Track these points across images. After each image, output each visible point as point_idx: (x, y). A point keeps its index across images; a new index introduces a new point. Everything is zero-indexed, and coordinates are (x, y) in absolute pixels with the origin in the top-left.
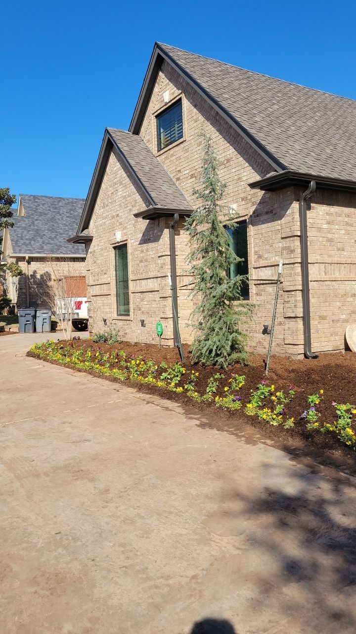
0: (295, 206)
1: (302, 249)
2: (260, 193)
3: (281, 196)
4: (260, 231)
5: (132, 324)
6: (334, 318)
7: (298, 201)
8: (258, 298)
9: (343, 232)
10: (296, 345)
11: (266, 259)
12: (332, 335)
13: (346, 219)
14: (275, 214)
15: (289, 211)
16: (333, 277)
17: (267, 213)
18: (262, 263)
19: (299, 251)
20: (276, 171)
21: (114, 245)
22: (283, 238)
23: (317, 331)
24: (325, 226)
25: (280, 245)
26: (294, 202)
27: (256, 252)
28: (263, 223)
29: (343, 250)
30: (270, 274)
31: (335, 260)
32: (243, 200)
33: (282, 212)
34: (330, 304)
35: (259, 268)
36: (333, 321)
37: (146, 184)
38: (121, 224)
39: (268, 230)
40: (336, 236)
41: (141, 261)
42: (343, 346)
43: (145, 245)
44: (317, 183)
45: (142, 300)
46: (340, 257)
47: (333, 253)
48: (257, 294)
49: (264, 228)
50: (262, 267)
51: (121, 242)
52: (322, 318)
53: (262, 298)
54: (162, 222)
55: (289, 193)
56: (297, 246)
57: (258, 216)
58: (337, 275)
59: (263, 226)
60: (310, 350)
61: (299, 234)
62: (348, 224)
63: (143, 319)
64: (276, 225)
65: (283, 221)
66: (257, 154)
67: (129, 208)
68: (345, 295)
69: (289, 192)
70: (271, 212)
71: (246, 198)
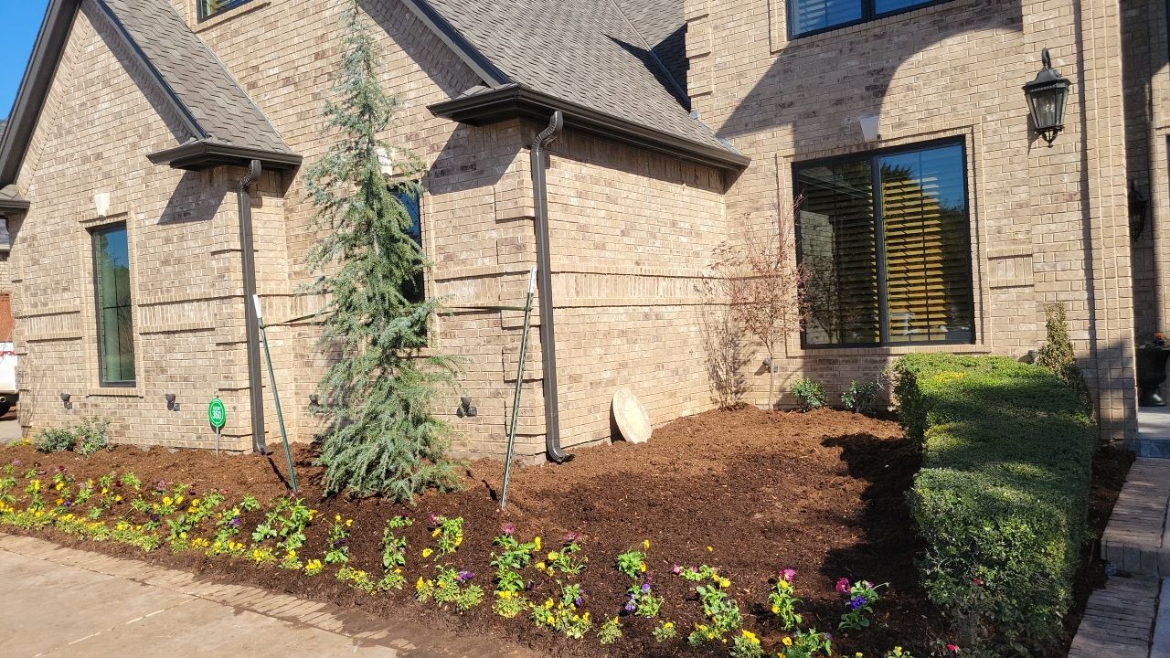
0: (523, 156)
1: (538, 243)
2: (449, 127)
3: (494, 137)
4: (448, 206)
5: (141, 404)
6: (594, 378)
7: (529, 147)
8: (447, 342)
9: (603, 213)
10: (530, 436)
11: (464, 262)
12: (590, 412)
13: (607, 190)
14: (482, 172)
15: (511, 168)
16: (588, 300)
17: (464, 168)
18: (455, 270)
19: (533, 248)
20: (484, 83)
21: (91, 225)
22: (498, 221)
23: (567, 406)
24: (574, 201)
25: (494, 234)
26: (522, 149)
27: (440, 248)
28: (455, 189)
29: (604, 248)
30: (472, 292)
31: (592, 266)
32: (408, 139)
33: (498, 170)
34: (585, 352)
35: (448, 280)
36: (591, 383)
37: (177, 89)
38: (107, 176)
39: (467, 203)
40: (593, 221)
41: (166, 262)
42: (608, 432)
43: (174, 226)
44: (565, 117)
45: (170, 350)
46: (600, 262)
47: (588, 253)
48: (445, 335)
49: (458, 199)
50: (454, 279)
51: (109, 217)
52: (574, 379)
53: (456, 342)
54: (220, 175)
55: (512, 131)
56: (530, 237)
57: (443, 173)
58: (596, 296)
59: (455, 195)
60: (557, 445)
61: (532, 215)
62: (610, 199)
63: (172, 392)
64: (484, 194)
65: (499, 186)
66: (440, 46)
67: (130, 140)
68: (608, 334)
69: (510, 130)
70: (473, 167)
71: (417, 135)
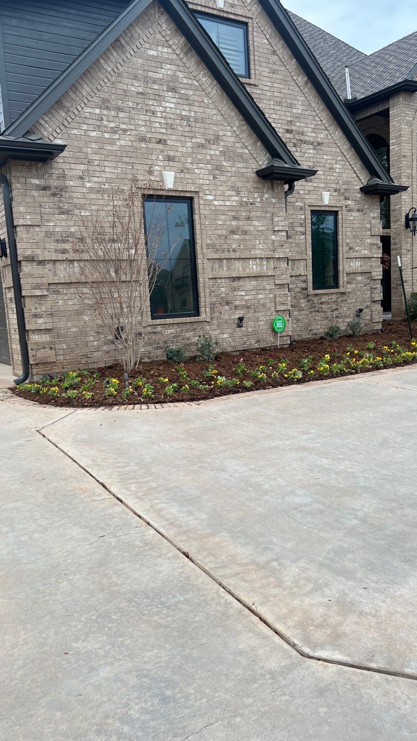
2: (353, 190)
3: (370, 200)
4: (351, 225)
5: (207, 327)
8: (349, 286)
10: (379, 322)
11: (357, 251)
14: (365, 214)
17: (358, 211)
18: (353, 254)
22: (371, 236)
25: (369, 241)
27: (347, 244)
28: (354, 219)
30: (359, 265)
32: (335, 191)
35: (350, 258)
39: (359, 226)
43: (242, 209)
50: (353, 258)
53: (352, 286)
54: (279, 186)
55: (377, 200)
57: (350, 211)
64: (366, 223)
70: (362, 211)
71: (339, 190)
